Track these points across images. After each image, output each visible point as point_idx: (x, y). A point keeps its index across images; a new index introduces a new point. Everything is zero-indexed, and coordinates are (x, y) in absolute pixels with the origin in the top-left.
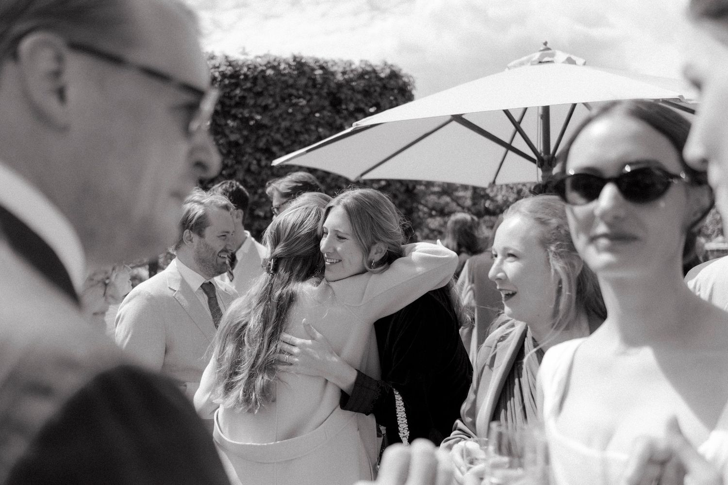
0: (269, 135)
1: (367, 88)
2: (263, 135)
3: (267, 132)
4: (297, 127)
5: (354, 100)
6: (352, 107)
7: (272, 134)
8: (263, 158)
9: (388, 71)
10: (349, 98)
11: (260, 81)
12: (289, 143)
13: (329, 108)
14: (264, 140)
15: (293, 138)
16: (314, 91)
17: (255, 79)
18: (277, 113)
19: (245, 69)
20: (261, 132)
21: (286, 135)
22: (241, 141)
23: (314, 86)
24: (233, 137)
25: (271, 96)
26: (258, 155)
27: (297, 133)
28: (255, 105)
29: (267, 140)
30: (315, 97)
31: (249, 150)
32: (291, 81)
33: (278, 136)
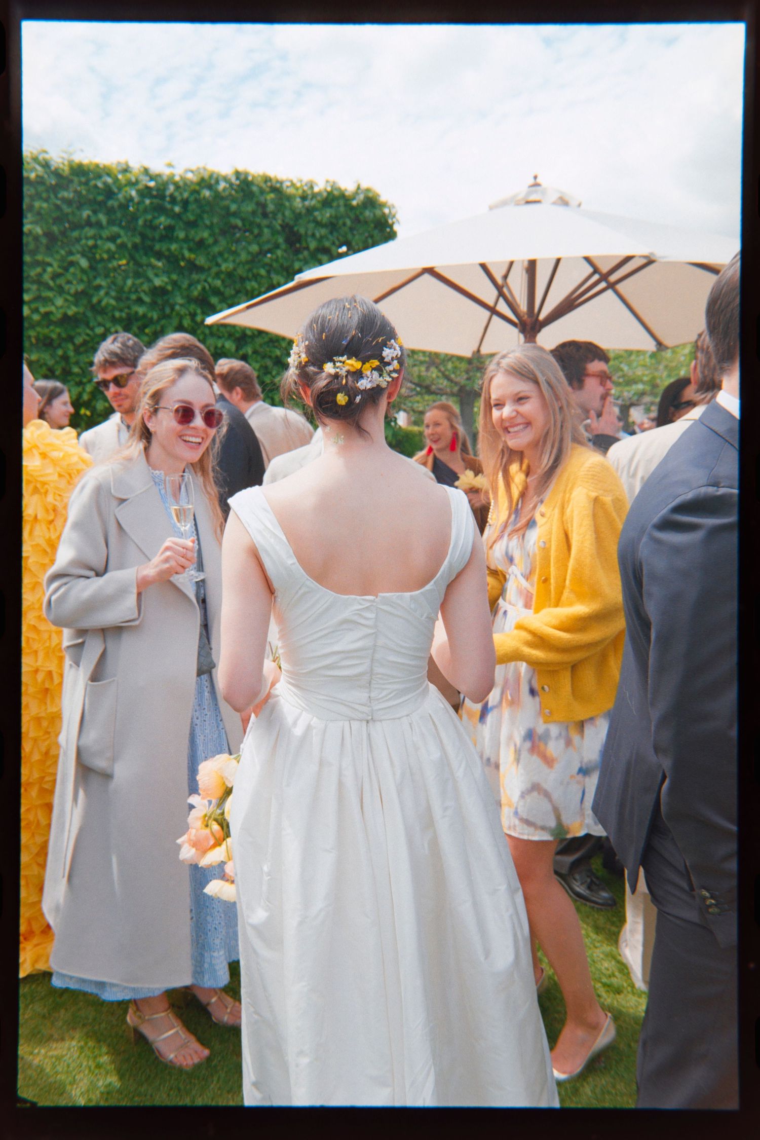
0: (205, 281)
1: (334, 221)
2: (198, 282)
3: (203, 277)
4: (241, 271)
5: (318, 235)
6: (313, 245)
7: (210, 280)
8: (199, 311)
9: (361, 197)
10: (310, 233)
11: (193, 207)
12: (233, 292)
13: (283, 246)
14: (199, 287)
15: (238, 286)
16: (265, 222)
17: (185, 203)
18: (216, 249)
19: (172, 188)
20: (195, 276)
21: (228, 281)
22: (169, 288)
23: (265, 215)
24: (157, 282)
25: (207, 227)
26: (192, 307)
27: (243, 279)
28: (186, 239)
29: (204, 289)
30: (266, 231)
31: (180, 300)
32: (233, 207)
33: (218, 283)
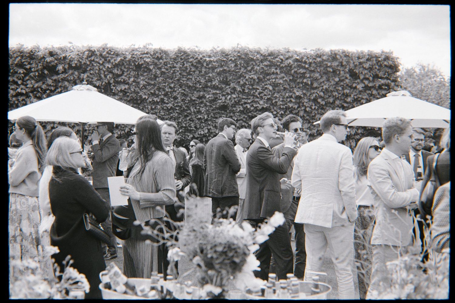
0: (317, 93)
1: (371, 67)
2: (314, 93)
3: (315, 91)
4: (331, 88)
5: (364, 73)
6: (362, 77)
7: (318, 92)
8: (313, 104)
9: (383, 57)
10: (360, 72)
11: (313, 65)
12: (327, 97)
13: (349, 78)
14: (314, 95)
15: (330, 94)
16: (341, 69)
17: (310, 64)
18: (322, 80)
19: (305, 58)
20: (312, 91)
21: (326, 92)
22: (302, 96)
23: (342, 66)
24: (297, 94)
25: (318, 72)
26: (311, 103)
27: (332, 91)
28: (310, 77)
29: (316, 96)
30: (342, 72)
31: (306, 101)
32: (329, 64)
33: (322, 94)
